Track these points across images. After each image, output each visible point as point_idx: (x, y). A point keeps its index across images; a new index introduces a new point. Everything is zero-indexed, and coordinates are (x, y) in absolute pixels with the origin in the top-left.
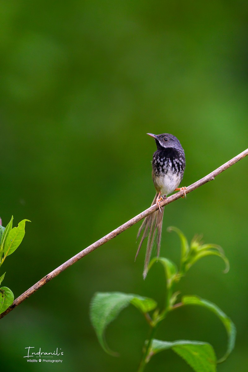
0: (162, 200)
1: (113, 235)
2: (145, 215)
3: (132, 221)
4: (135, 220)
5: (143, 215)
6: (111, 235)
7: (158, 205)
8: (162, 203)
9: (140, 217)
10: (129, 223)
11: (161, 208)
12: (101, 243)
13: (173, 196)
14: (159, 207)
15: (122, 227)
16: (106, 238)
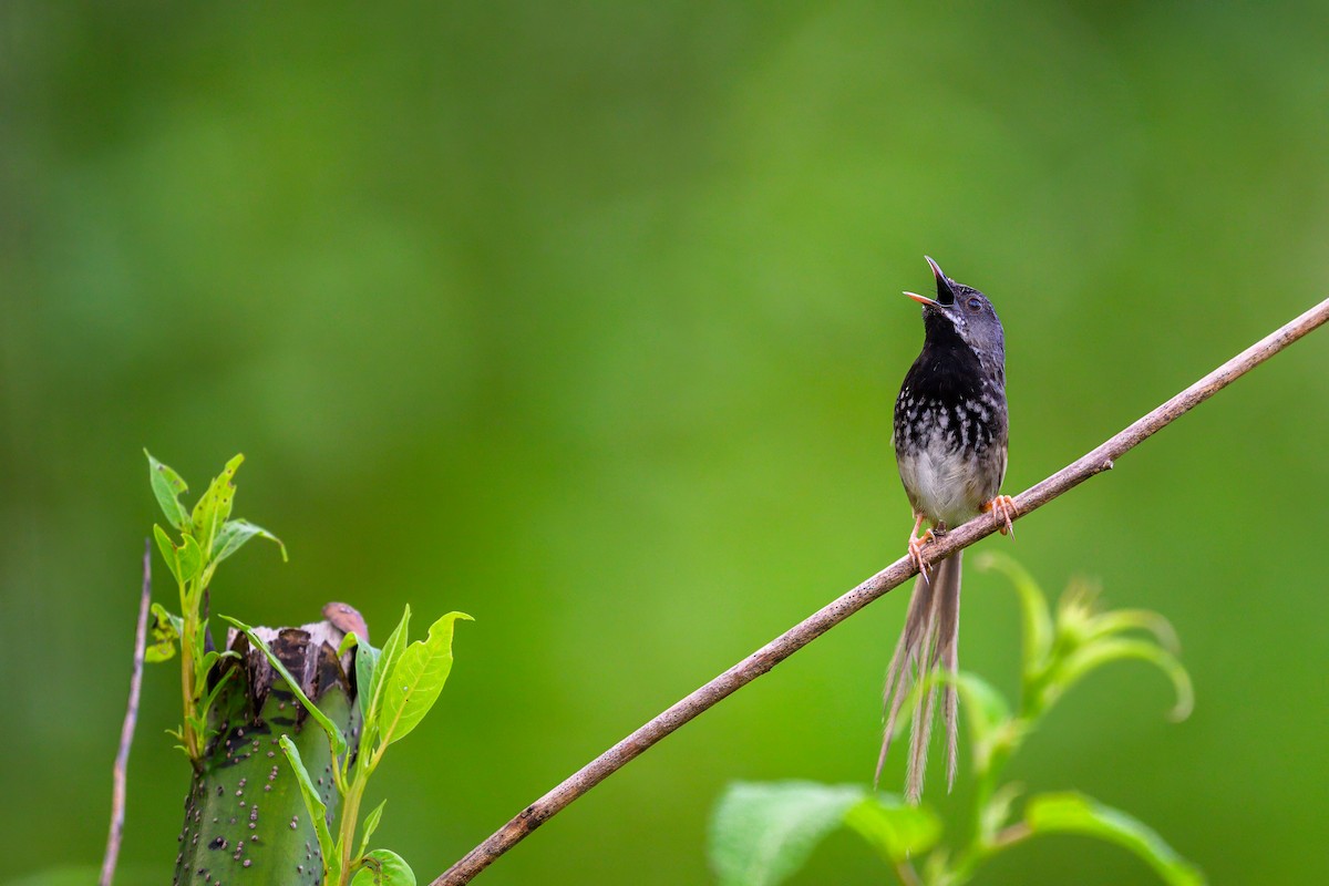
0: (929, 541)
1: (762, 663)
2: (871, 591)
3: (828, 613)
4: (836, 611)
5: (864, 592)
6: (754, 661)
7: (917, 560)
8: (932, 551)
9: (855, 599)
10: (816, 621)
11: (926, 567)
12: (721, 689)
13: (968, 527)
14: (922, 566)
15: (793, 636)
16: (736, 674)
